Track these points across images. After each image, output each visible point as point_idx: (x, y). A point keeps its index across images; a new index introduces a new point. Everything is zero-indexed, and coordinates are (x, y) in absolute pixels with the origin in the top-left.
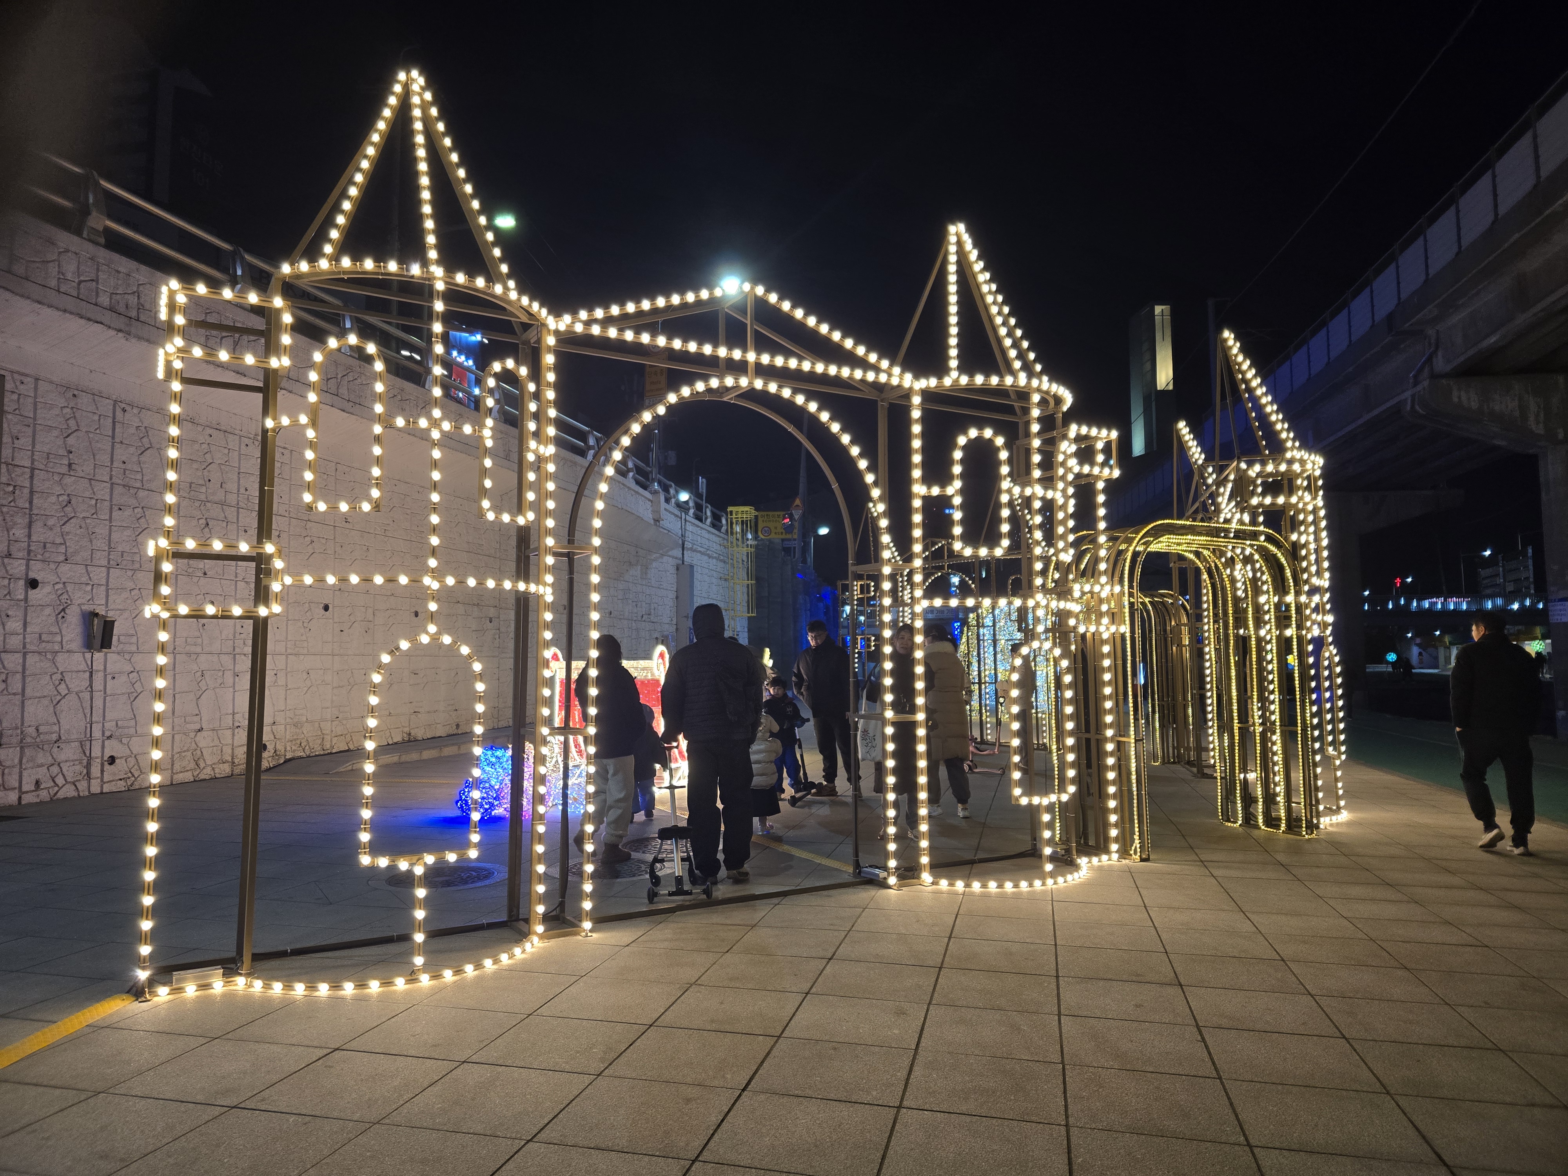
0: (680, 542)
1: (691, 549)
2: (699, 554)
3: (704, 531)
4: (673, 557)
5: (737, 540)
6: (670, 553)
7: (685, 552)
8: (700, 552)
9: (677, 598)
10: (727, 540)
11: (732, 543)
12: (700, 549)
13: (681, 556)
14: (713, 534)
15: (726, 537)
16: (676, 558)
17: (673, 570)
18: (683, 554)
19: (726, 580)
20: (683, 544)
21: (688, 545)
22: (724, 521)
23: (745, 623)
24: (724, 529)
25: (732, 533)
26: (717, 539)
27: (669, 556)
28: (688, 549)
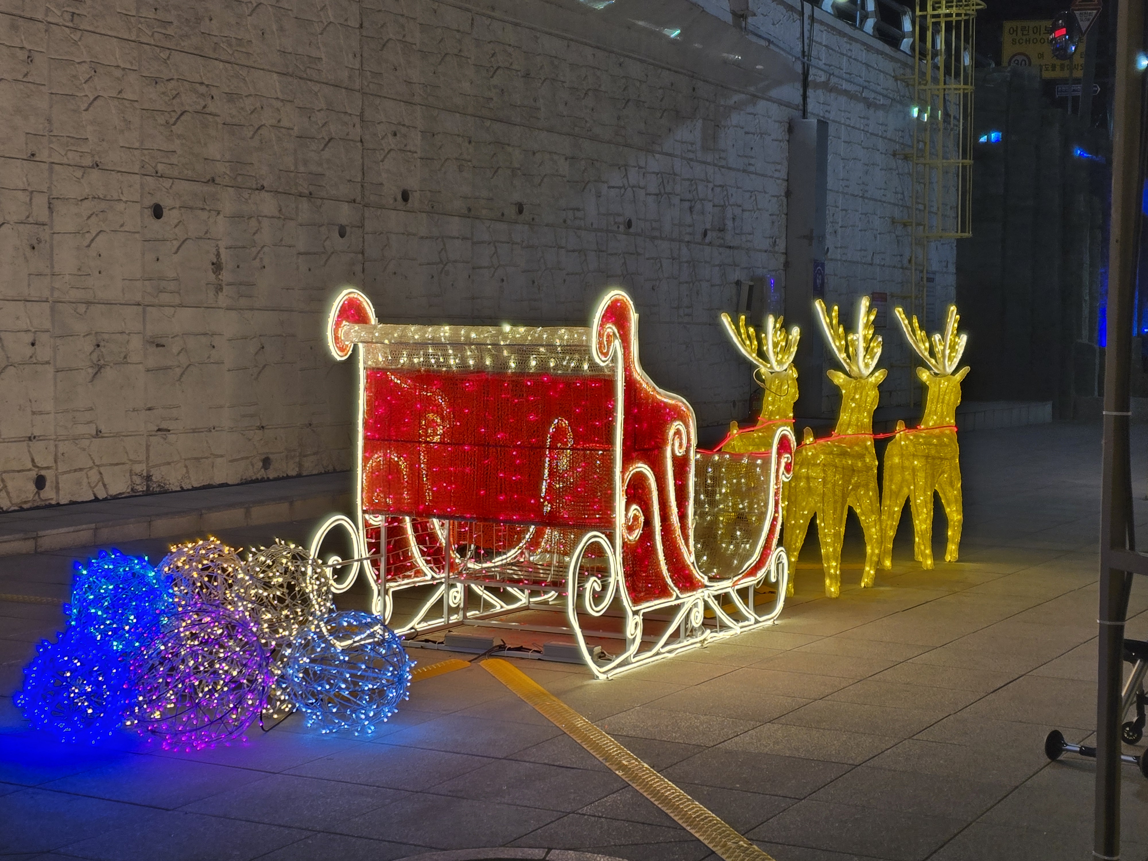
0: (799, 68)
1: (826, 86)
2: (843, 99)
3: (856, 47)
4: (780, 103)
5: (936, 67)
6: (774, 93)
7: (810, 92)
8: (846, 92)
9: (788, 194)
10: (912, 68)
11: (923, 74)
12: (845, 86)
13: (798, 99)
14: (879, 52)
15: (910, 61)
16: (788, 105)
17: (778, 132)
18: (805, 97)
19: (906, 158)
20: (806, 75)
21: (816, 76)
22: (907, 26)
23: (951, 255)
24: (906, 44)
25: (923, 54)
26: (888, 66)
27: (770, 99)
28: (817, 86)
